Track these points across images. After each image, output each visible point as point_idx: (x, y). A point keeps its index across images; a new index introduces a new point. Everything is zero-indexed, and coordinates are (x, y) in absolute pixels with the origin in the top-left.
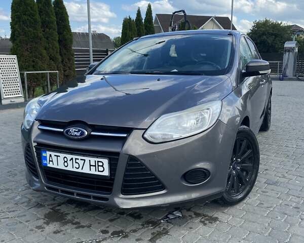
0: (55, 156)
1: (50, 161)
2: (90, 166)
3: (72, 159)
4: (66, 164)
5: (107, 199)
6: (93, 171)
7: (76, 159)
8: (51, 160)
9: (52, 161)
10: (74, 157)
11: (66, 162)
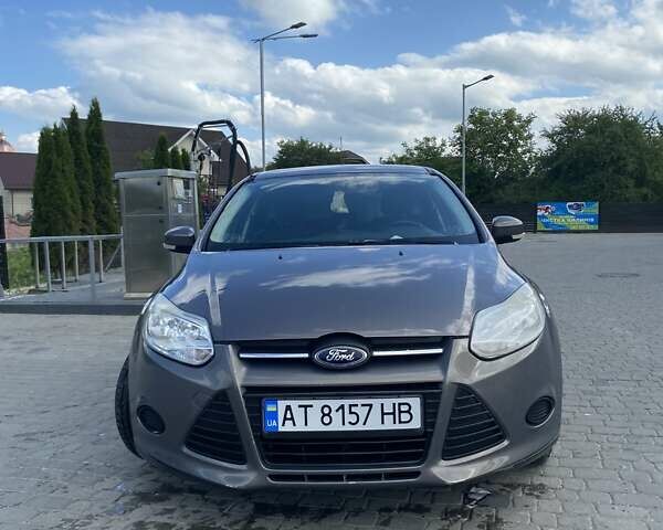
0: (300, 406)
1: (285, 419)
2: (383, 414)
3: (342, 407)
4: (326, 420)
5: (416, 474)
6: (389, 425)
7: (350, 406)
8: (289, 416)
9: (292, 419)
10: (347, 402)
11: (328, 415)
